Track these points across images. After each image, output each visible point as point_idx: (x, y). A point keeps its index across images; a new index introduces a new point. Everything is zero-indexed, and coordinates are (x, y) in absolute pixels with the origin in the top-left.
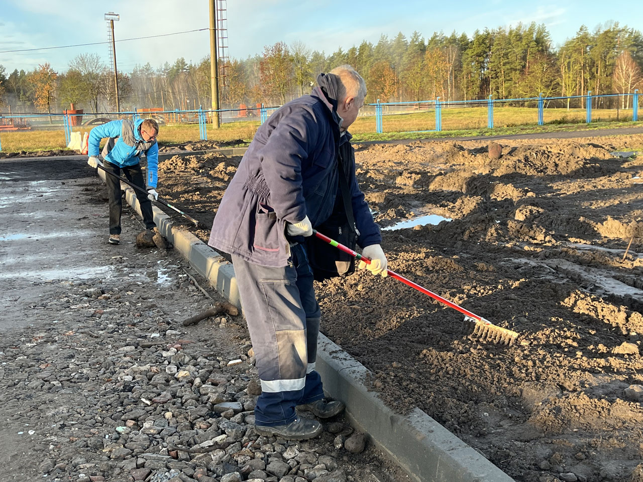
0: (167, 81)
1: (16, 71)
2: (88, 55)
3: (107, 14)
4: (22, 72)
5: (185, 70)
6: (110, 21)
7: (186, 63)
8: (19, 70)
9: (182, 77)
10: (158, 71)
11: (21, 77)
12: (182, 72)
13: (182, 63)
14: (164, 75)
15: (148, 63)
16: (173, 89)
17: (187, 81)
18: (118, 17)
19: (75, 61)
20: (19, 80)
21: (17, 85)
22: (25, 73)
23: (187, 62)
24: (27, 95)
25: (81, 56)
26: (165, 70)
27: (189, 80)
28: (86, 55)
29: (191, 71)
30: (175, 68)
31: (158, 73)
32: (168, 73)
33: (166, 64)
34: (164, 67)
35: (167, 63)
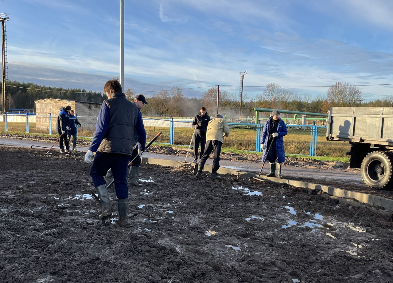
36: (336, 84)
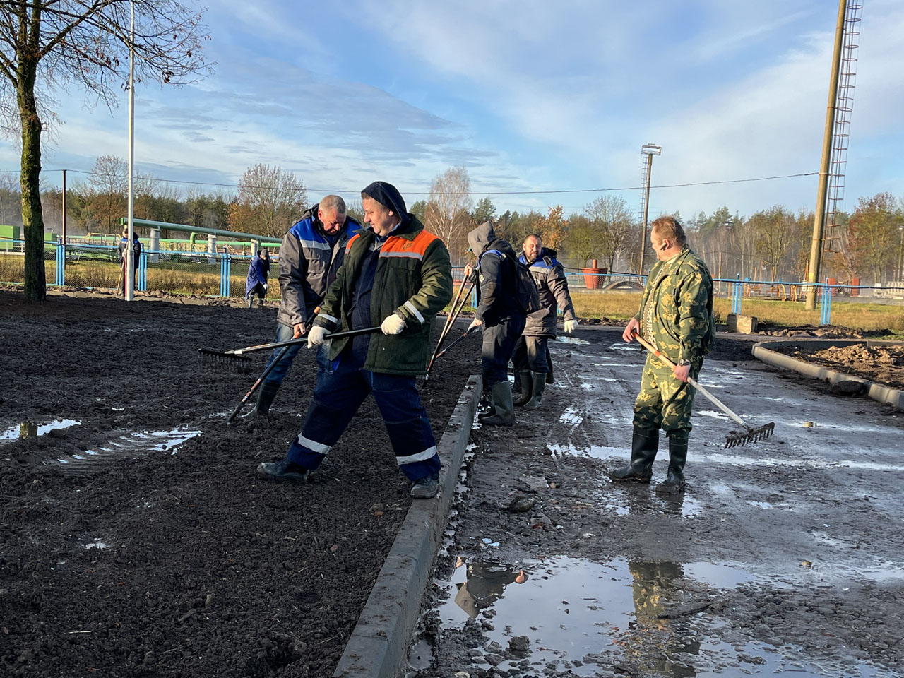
0: (700, 237)
1: (508, 212)
2: (611, 198)
3: (646, 147)
4: (515, 214)
5: (727, 224)
6: (648, 156)
7: (730, 214)
8: (511, 212)
9: (723, 233)
10: (689, 223)
11: (512, 220)
12: (723, 226)
13: (725, 213)
14: (697, 229)
15: (677, 212)
16: (708, 247)
17: (728, 239)
18: (659, 150)
19: (593, 205)
20: (510, 224)
21: (506, 231)
22: (518, 216)
23: (732, 213)
24: (517, 244)
25: (602, 199)
26: (699, 222)
27: (733, 238)
28: (609, 198)
29: (736, 225)
30: (713, 220)
31: (688, 226)
32: (703, 227)
33: (702, 215)
34: (698, 218)
35: (703, 212)
36: (257, 168)
